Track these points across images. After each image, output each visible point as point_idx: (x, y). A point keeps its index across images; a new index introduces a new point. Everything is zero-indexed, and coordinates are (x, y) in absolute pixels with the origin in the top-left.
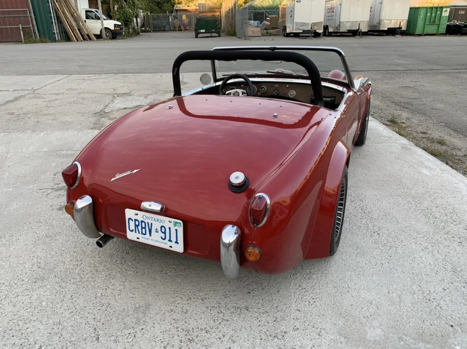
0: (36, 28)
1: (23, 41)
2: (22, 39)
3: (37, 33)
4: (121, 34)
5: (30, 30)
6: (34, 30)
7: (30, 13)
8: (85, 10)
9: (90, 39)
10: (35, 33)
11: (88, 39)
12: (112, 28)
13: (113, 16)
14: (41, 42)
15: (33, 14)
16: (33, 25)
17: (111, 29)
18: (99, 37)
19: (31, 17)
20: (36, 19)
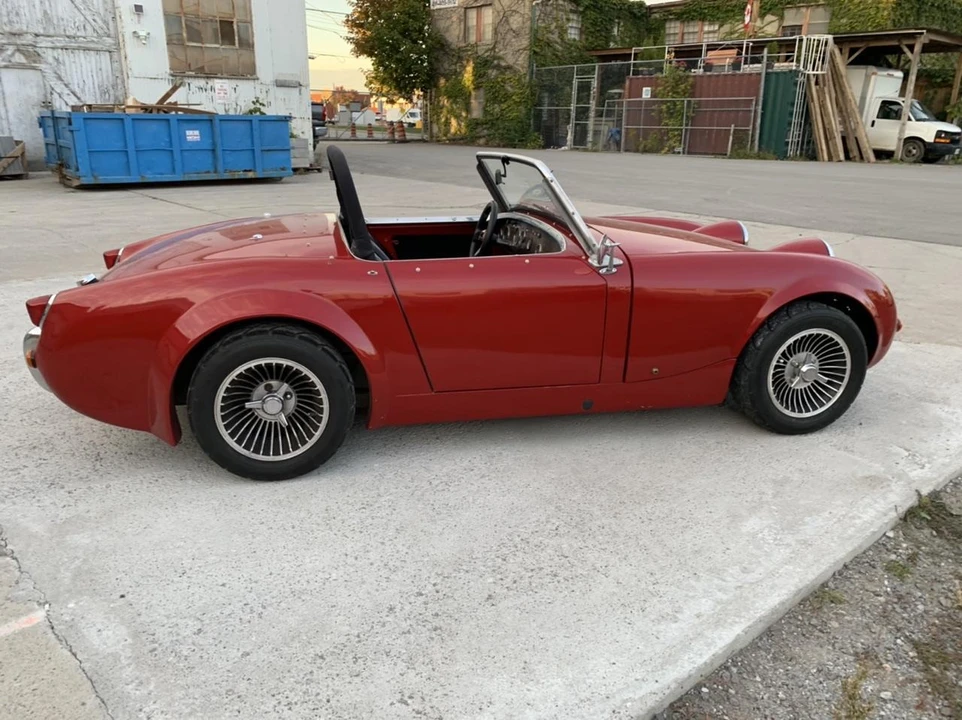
0: (758, 131)
1: (729, 153)
2: (727, 151)
3: (757, 142)
4: (951, 151)
5: (748, 134)
6: (753, 136)
7: (757, 104)
8: (881, 100)
9: (862, 158)
10: (753, 141)
11: (858, 159)
12: (930, 138)
13: (951, 113)
14: (759, 157)
15: (760, 107)
16: (754, 128)
17: (927, 140)
18: (883, 155)
19: (756, 111)
20: (763, 114)
